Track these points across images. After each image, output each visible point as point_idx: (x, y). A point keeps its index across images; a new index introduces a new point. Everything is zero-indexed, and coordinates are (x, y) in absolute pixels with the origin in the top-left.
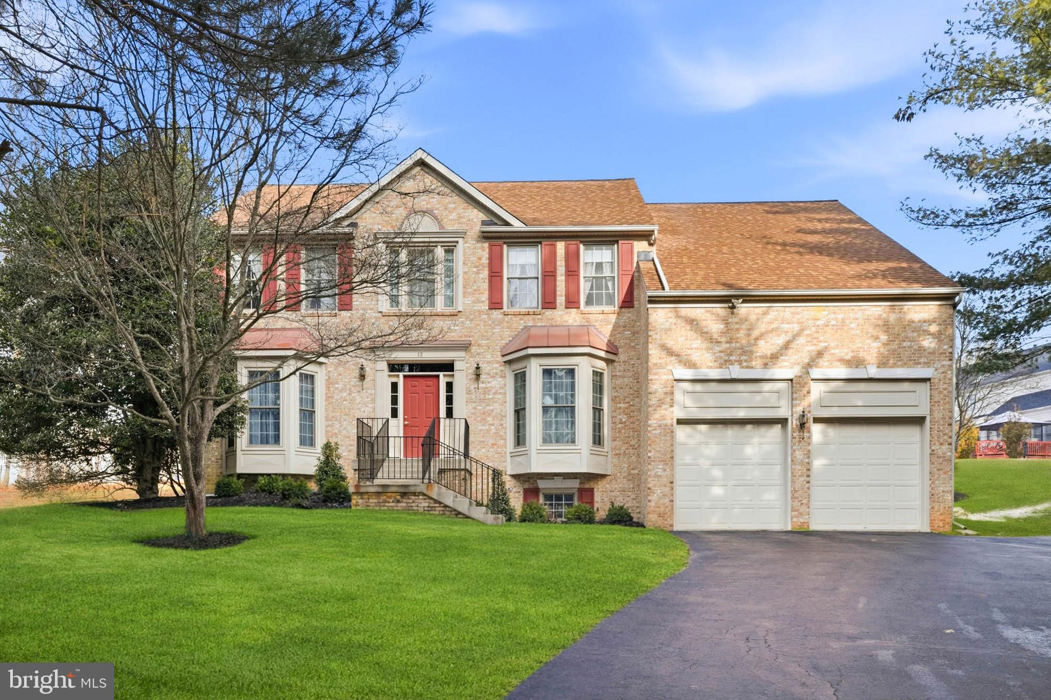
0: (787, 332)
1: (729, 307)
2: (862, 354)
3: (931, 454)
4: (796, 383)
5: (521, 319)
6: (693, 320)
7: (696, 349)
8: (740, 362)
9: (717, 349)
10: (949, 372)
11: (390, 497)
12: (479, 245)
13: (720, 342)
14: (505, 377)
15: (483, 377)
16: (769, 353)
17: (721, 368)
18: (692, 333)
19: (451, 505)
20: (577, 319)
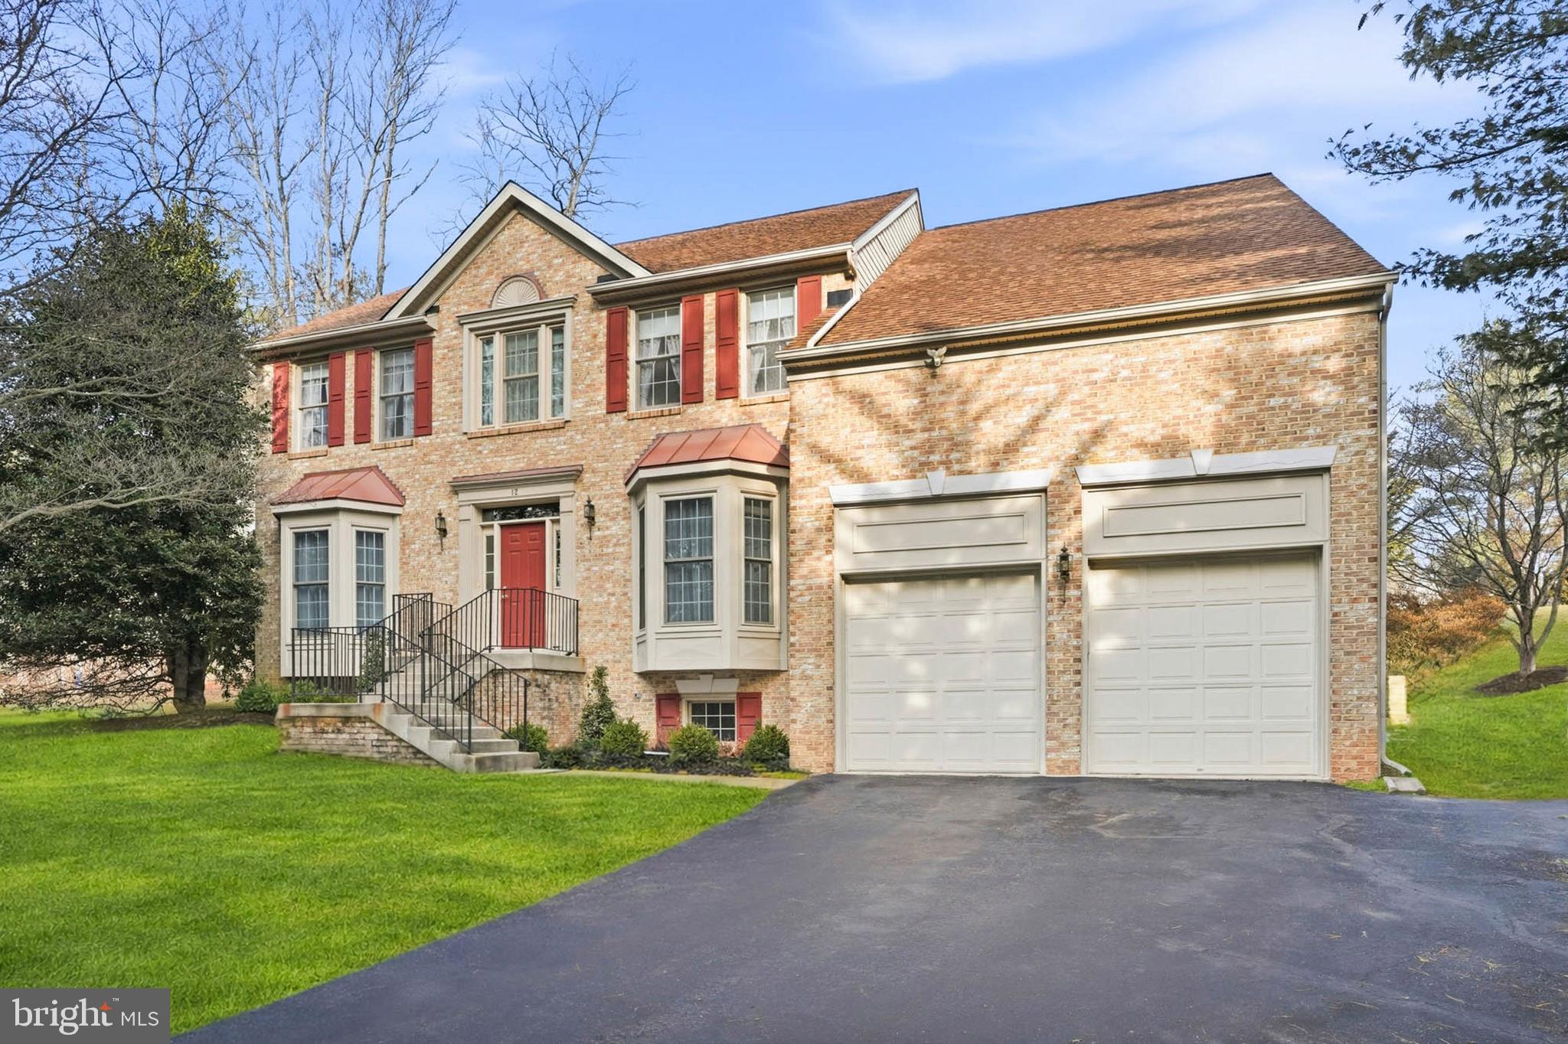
0: (1036, 400)
1: (928, 366)
2: (1183, 430)
3: (1332, 622)
4: (1052, 496)
5: (653, 424)
6: (864, 396)
7: (868, 446)
8: (947, 464)
9: (908, 443)
10: (1371, 451)
11: (328, 725)
12: (594, 316)
13: (912, 431)
14: (630, 518)
15: (599, 519)
16: (1000, 442)
17: (914, 477)
18: (862, 418)
19: (405, 737)
20: (735, 415)
